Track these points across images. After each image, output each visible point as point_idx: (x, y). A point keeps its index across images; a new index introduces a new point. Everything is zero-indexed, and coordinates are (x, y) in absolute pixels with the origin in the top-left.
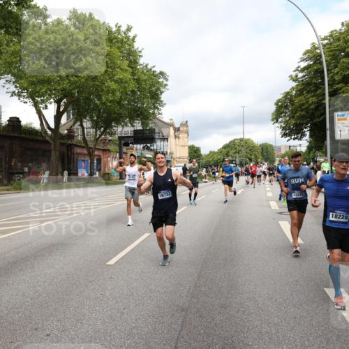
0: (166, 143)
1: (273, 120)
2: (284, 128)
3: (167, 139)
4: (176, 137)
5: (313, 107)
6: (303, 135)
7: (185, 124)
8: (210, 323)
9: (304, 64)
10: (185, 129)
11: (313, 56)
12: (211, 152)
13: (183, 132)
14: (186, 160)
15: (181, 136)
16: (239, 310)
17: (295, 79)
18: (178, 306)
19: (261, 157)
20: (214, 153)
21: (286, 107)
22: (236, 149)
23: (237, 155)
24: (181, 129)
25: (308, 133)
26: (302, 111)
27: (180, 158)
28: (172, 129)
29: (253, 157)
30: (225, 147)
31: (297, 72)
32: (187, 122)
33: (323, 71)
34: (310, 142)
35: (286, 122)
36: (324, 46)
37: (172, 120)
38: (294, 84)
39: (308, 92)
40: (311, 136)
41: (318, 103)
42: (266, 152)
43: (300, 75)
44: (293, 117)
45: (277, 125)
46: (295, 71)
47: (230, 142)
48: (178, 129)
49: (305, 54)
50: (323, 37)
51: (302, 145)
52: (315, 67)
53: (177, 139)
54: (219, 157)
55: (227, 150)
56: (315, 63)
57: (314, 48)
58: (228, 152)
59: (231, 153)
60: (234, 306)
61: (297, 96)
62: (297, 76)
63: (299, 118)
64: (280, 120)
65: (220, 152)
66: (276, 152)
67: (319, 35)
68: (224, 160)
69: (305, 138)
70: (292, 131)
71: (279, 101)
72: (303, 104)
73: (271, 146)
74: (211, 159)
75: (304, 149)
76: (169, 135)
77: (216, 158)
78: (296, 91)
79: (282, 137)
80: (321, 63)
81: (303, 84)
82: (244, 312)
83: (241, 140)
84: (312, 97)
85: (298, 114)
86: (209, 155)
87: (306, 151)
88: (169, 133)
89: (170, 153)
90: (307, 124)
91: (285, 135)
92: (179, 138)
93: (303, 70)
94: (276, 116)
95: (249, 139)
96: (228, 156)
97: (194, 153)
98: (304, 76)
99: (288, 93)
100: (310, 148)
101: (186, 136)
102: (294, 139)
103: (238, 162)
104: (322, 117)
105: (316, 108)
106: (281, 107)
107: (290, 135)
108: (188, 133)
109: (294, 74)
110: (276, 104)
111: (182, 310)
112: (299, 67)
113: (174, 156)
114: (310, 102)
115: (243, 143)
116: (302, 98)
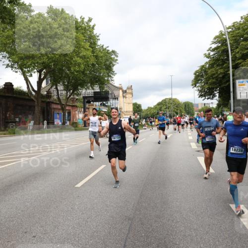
0: (116, 101)
1: (192, 85)
2: (200, 91)
3: (118, 98)
4: (124, 97)
5: (221, 76)
6: (214, 96)
7: (130, 88)
8: (149, 228)
9: (214, 46)
10: (130, 91)
11: (221, 40)
12: (149, 108)
13: (129, 93)
14: (131, 113)
15: (127, 96)
16: (169, 220)
17: (208, 56)
18: (126, 216)
19: (184, 111)
20: (151, 108)
21: (202, 76)
22: (166, 105)
23: (167, 110)
24: (127, 91)
25: (217, 95)
26: (213, 79)
27: (127, 112)
28: (121, 91)
29: (178, 111)
30: (159, 104)
31: (209, 51)
32: (131, 86)
33: (228, 51)
34: (219, 101)
35: (202, 87)
36: (229, 33)
37: (121, 85)
38: (207, 60)
39: (218, 66)
40: (219, 97)
41: (224, 73)
42: (188, 108)
43: (212, 53)
44: (207, 83)
45: (195, 88)
46: (208, 50)
47: (162, 101)
48: (126, 91)
49: (215, 39)
50: (228, 27)
51: (213, 103)
52: (223, 48)
54: (155, 111)
55: (160, 106)
56: (222, 45)
57: (222, 34)
58: (161, 108)
59: (163, 109)
60: (166, 216)
61: (209, 68)
62: (209, 54)
63: (211, 84)
64: (198, 85)
65: (155, 107)
66: (195, 108)
67: (225, 25)
68: (158, 113)
69: (215, 98)
70: (206, 93)
71: (197, 72)
72: (214, 74)
73: (191, 103)
74: (149, 113)
75: (215, 106)
76: (119, 96)
77: (152, 112)
78: (209, 65)
79: (199, 97)
80: (226, 45)
81: (214, 60)
82: (173, 221)
83: (170, 99)
84: (220, 69)
85: (210, 81)
86: (147, 110)
87: (217, 108)
88: (119, 94)
89: (120, 108)
90: (217, 88)
91: (201, 96)
92: (126, 98)
93: (213, 50)
94: (195, 83)
95: (176, 99)
96: (161, 110)
97: (137, 108)
98: (214, 54)
99: (203, 66)
100: (219, 105)
101: (131, 96)
102: (208, 99)
103: (168, 115)
104: (228, 84)
105: (223, 77)
106: (198, 76)
107: (205, 96)
108: (132, 94)
109: (207, 53)
110: (195, 74)
111: (129, 219)
112: (211, 48)
113: (122, 110)
114: (219, 73)
115: (171, 101)
116: (213, 69)
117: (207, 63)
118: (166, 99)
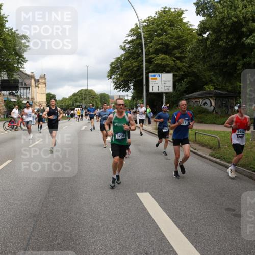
0: (28, 91)
1: (108, 76)
2: (116, 83)
3: (29, 88)
4: (36, 86)
5: (135, 69)
6: (129, 88)
7: (44, 77)
8: (55, 223)
9: (130, 39)
10: (44, 80)
11: (135, 32)
12: (63, 99)
13: (42, 83)
14: (44, 104)
15: (40, 85)
16: (77, 213)
17: (123, 48)
18: (31, 214)
19: (100, 103)
20: (66, 99)
21: (118, 68)
22: (82, 97)
23: (83, 101)
24: (40, 80)
25: (132, 87)
26: (128, 71)
28: (33, 80)
29: (94, 103)
30: (74, 95)
31: (125, 44)
32: (45, 75)
33: (142, 45)
34: (134, 94)
35: (117, 78)
36: (144, 27)
37: (33, 73)
38: (123, 52)
39: (133, 59)
40: (134, 89)
41: (138, 66)
42: (104, 98)
43: (127, 46)
44: (122, 75)
45: (111, 80)
46: (124, 43)
47: (78, 92)
48: (38, 81)
49: (131, 31)
51: (128, 95)
52: (138, 42)
53: (37, 88)
54: (70, 102)
55: (75, 97)
56: (137, 38)
57: (137, 27)
60: (74, 210)
61: (124, 61)
62: (125, 46)
63: (126, 76)
64: (113, 77)
65: (70, 98)
66: (111, 100)
67: (140, 19)
68: (73, 104)
69: (130, 91)
71: (112, 63)
72: (129, 67)
73: (108, 95)
74: (63, 104)
75: (130, 98)
76: (30, 85)
77: (67, 103)
78: (125, 57)
79: (114, 89)
80: (141, 39)
81: (129, 53)
82: (81, 213)
83: (86, 90)
84: (135, 62)
85: (125, 74)
86: (61, 101)
87: (131, 100)
88: (31, 83)
89: (31, 99)
90: (131, 80)
91: (116, 88)
92: (38, 87)
93: (129, 43)
94: (111, 74)
95: (92, 90)
96: (76, 102)
97: (50, 97)
98: (130, 47)
99: (118, 58)
100: (133, 98)
101: (45, 85)
102: (123, 91)
103: (84, 106)
104: (141, 77)
105: (138, 70)
106: (114, 68)
107: (120, 88)
108: (46, 84)
109: (123, 45)
110: (111, 65)
111: (34, 216)
112: (126, 40)
113: (35, 101)
114: (134, 65)
115: (87, 93)
116: (128, 62)
117: (122, 55)
118: (82, 90)
